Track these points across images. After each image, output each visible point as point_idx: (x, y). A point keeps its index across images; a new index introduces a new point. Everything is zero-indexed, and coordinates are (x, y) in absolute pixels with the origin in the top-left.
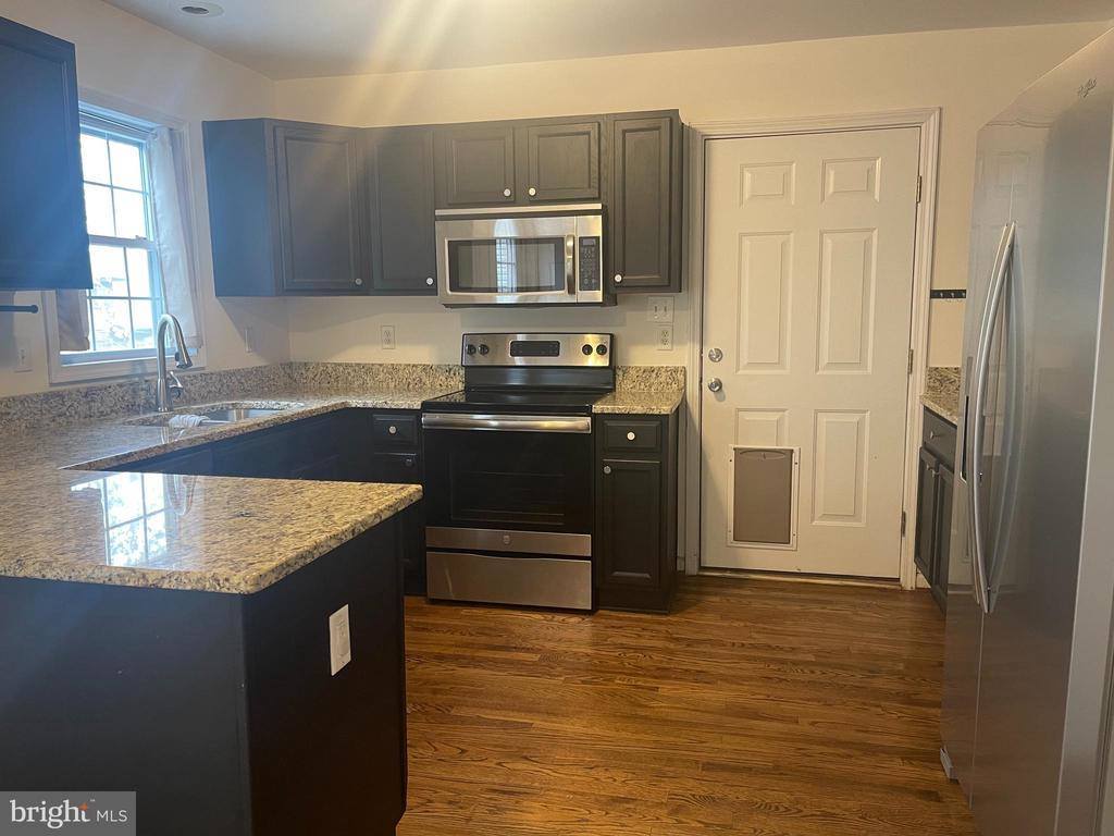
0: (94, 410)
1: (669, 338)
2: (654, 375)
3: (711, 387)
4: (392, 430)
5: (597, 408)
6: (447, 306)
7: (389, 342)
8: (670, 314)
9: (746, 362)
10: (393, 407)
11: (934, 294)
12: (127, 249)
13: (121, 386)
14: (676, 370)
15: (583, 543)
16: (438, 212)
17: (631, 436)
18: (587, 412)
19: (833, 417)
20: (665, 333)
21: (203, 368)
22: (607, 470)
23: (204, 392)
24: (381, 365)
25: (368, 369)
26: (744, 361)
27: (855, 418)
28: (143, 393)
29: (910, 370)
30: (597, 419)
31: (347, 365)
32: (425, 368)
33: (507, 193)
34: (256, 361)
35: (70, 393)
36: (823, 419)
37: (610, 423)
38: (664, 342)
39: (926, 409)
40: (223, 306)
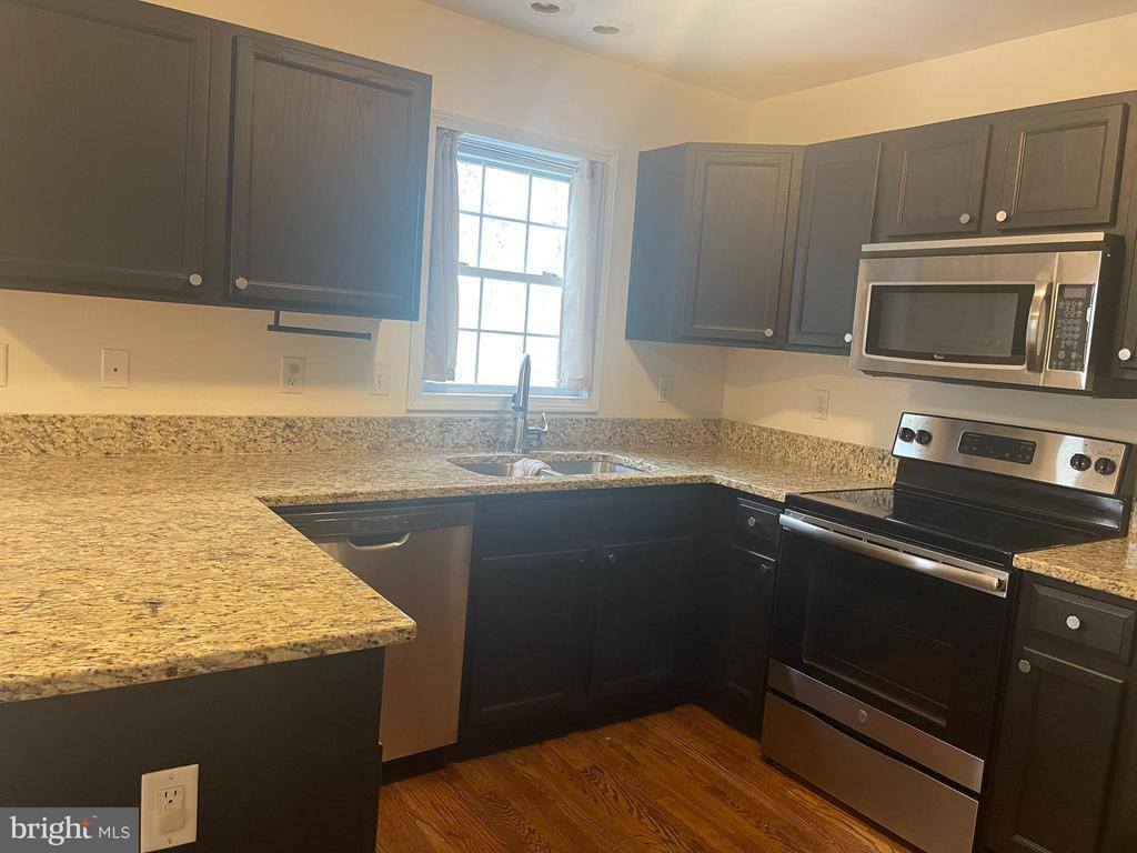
0: (448, 440)
4: (752, 521)
5: (1022, 561)
6: (865, 372)
7: (821, 410)
10: (757, 493)
12: (485, 280)
13: (483, 420)
15: (974, 771)
16: (866, 248)
17: (1073, 623)
18: (1005, 563)
21: (595, 413)
22: (1025, 666)
23: (588, 438)
24: (806, 437)
25: (790, 439)
28: (509, 431)
30: (1019, 577)
31: (772, 432)
33: (965, 218)
34: (669, 412)
35: (422, 421)
37: (1042, 591)
40: (632, 348)
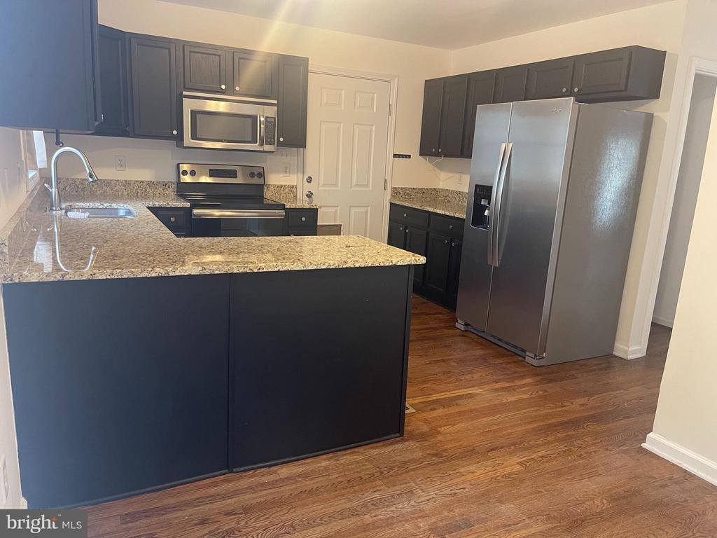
1: (288, 170)
2: (282, 189)
3: (307, 195)
4: (173, 220)
5: (288, 206)
7: (121, 166)
8: (288, 157)
9: (323, 182)
10: (172, 206)
11: (395, 156)
14: (293, 187)
16: (185, 93)
17: (303, 219)
18: (282, 207)
19: (357, 210)
20: (286, 168)
26: (322, 183)
27: (364, 210)
29: (385, 189)
32: (149, 183)
36: (353, 210)
38: (286, 172)
39: (391, 203)
